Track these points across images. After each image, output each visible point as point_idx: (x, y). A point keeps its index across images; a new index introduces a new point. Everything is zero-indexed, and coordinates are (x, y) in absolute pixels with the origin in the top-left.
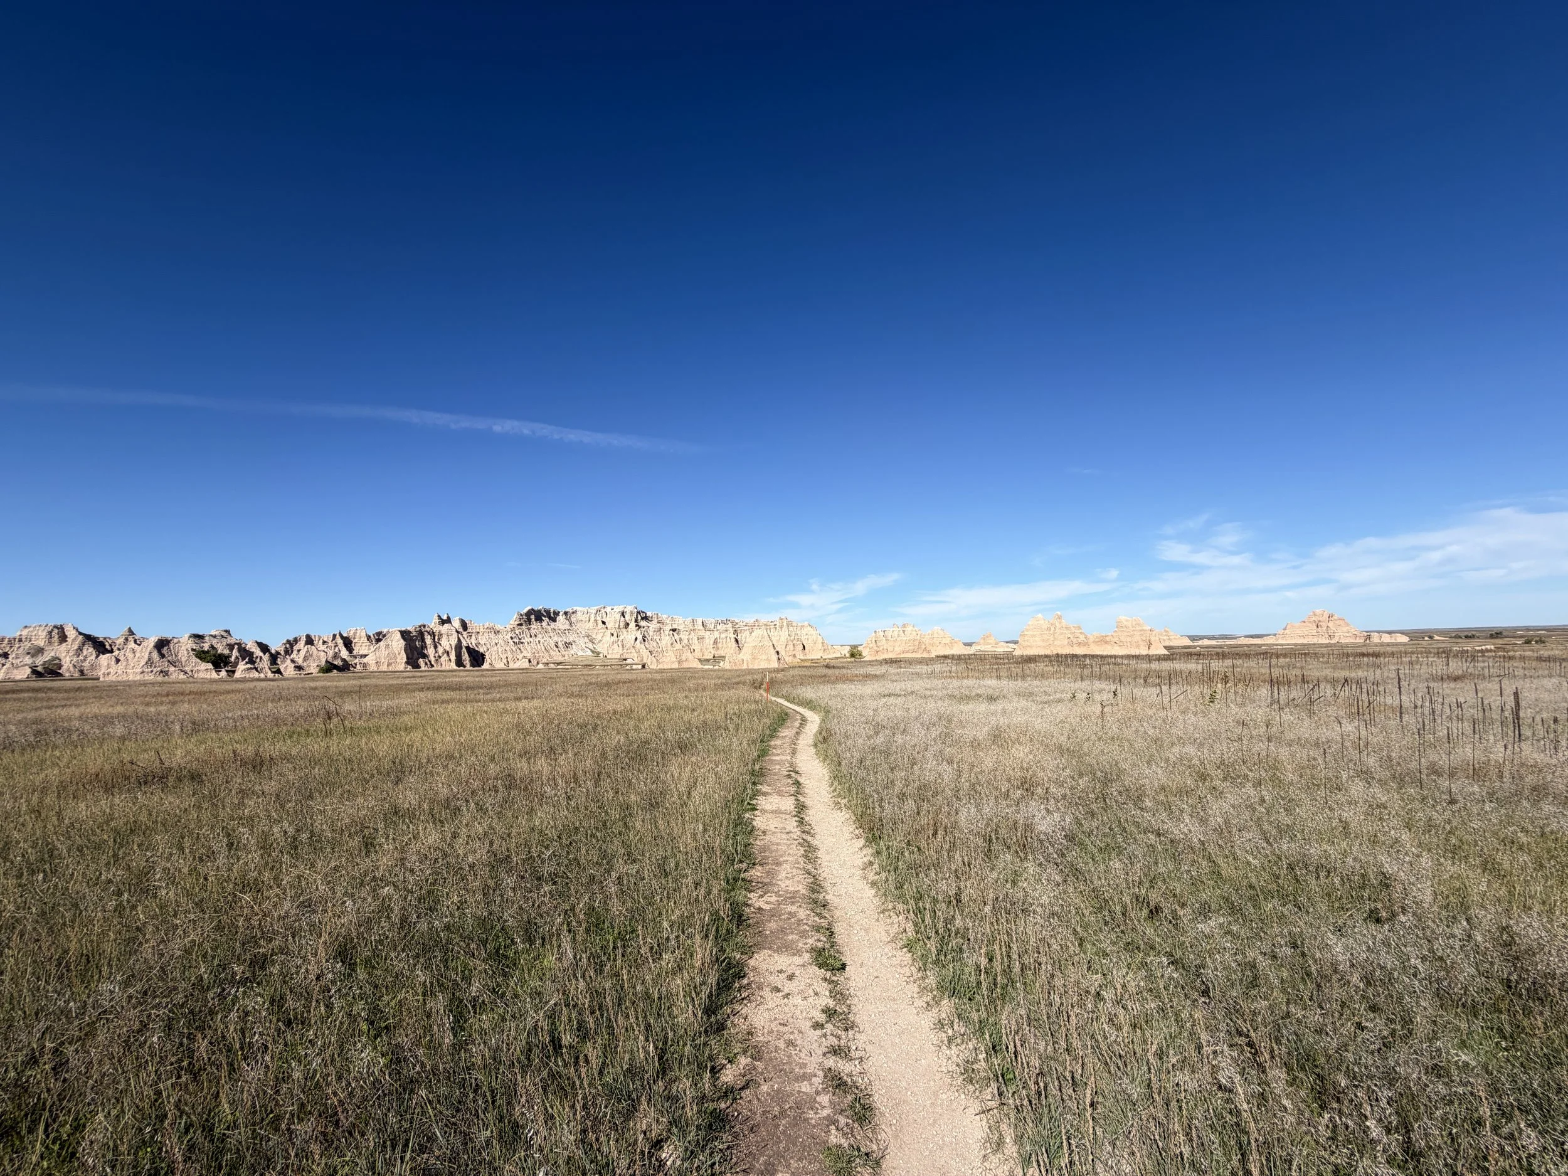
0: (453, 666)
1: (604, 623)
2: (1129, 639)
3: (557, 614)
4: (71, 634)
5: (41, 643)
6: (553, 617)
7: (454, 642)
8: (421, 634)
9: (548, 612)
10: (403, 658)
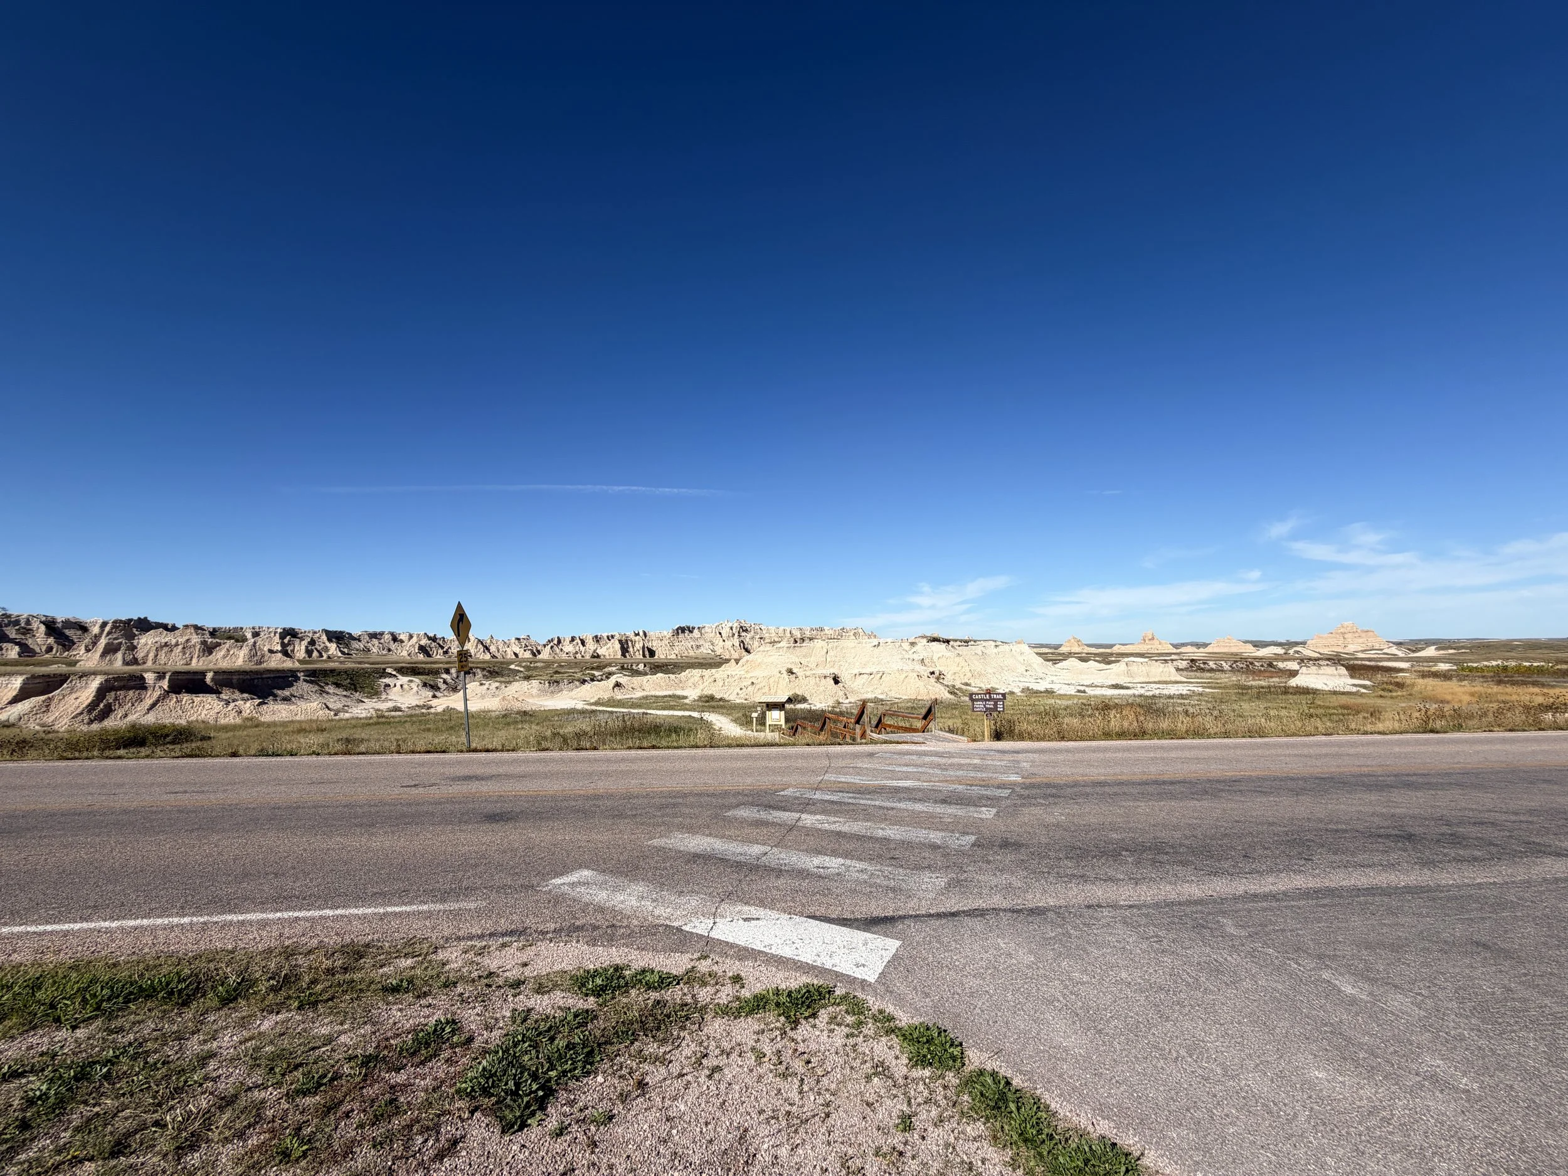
0: (641, 657)
1: (720, 633)
3: (693, 628)
6: (691, 630)
7: (641, 645)
8: (627, 641)
9: (688, 628)
10: (619, 653)
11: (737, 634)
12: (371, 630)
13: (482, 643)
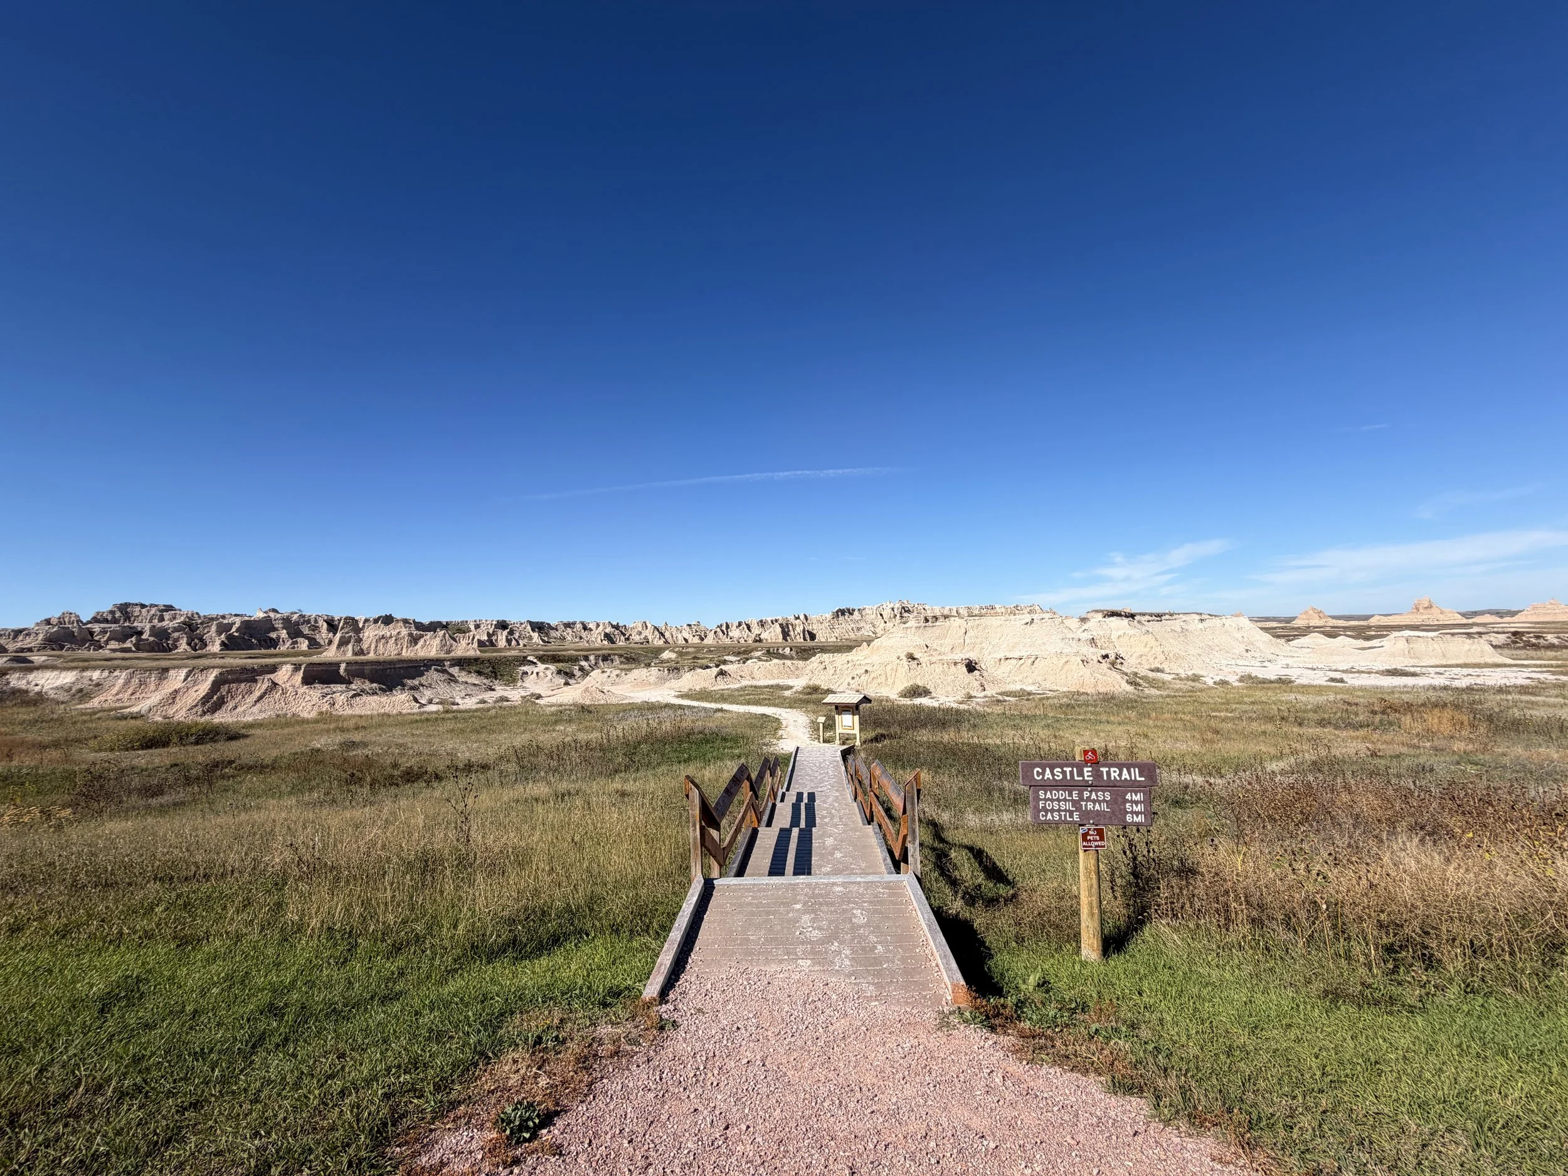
0: (802, 640)
1: (881, 615)
3: (853, 610)
4: (649, 626)
5: (640, 629)
6: (851, 612)
7: (802, 628)
8: (787, 624)
9: (849, 610)
10: (781, 636)
11: (898, 615)
12: (565, 621)
13: (658, 630)
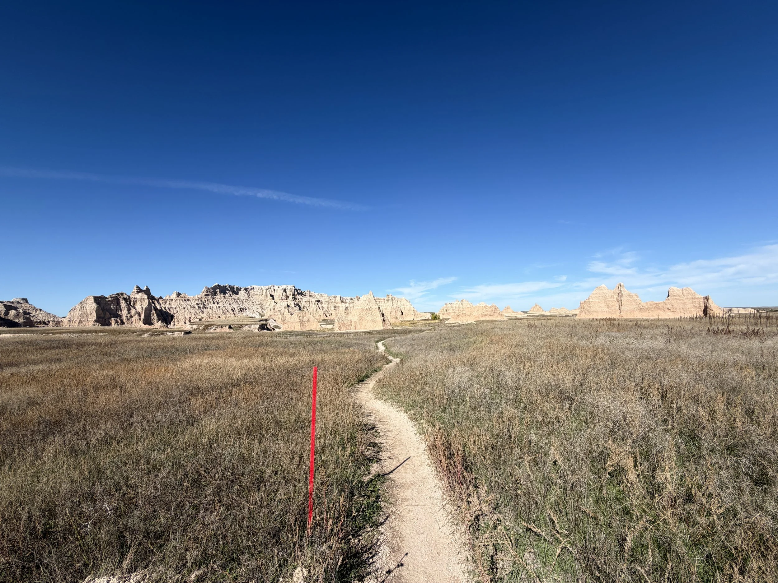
2: (682, 306)
